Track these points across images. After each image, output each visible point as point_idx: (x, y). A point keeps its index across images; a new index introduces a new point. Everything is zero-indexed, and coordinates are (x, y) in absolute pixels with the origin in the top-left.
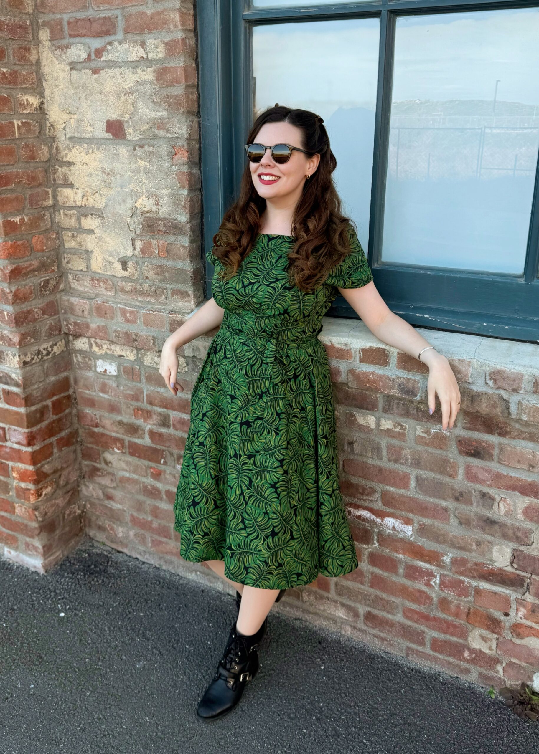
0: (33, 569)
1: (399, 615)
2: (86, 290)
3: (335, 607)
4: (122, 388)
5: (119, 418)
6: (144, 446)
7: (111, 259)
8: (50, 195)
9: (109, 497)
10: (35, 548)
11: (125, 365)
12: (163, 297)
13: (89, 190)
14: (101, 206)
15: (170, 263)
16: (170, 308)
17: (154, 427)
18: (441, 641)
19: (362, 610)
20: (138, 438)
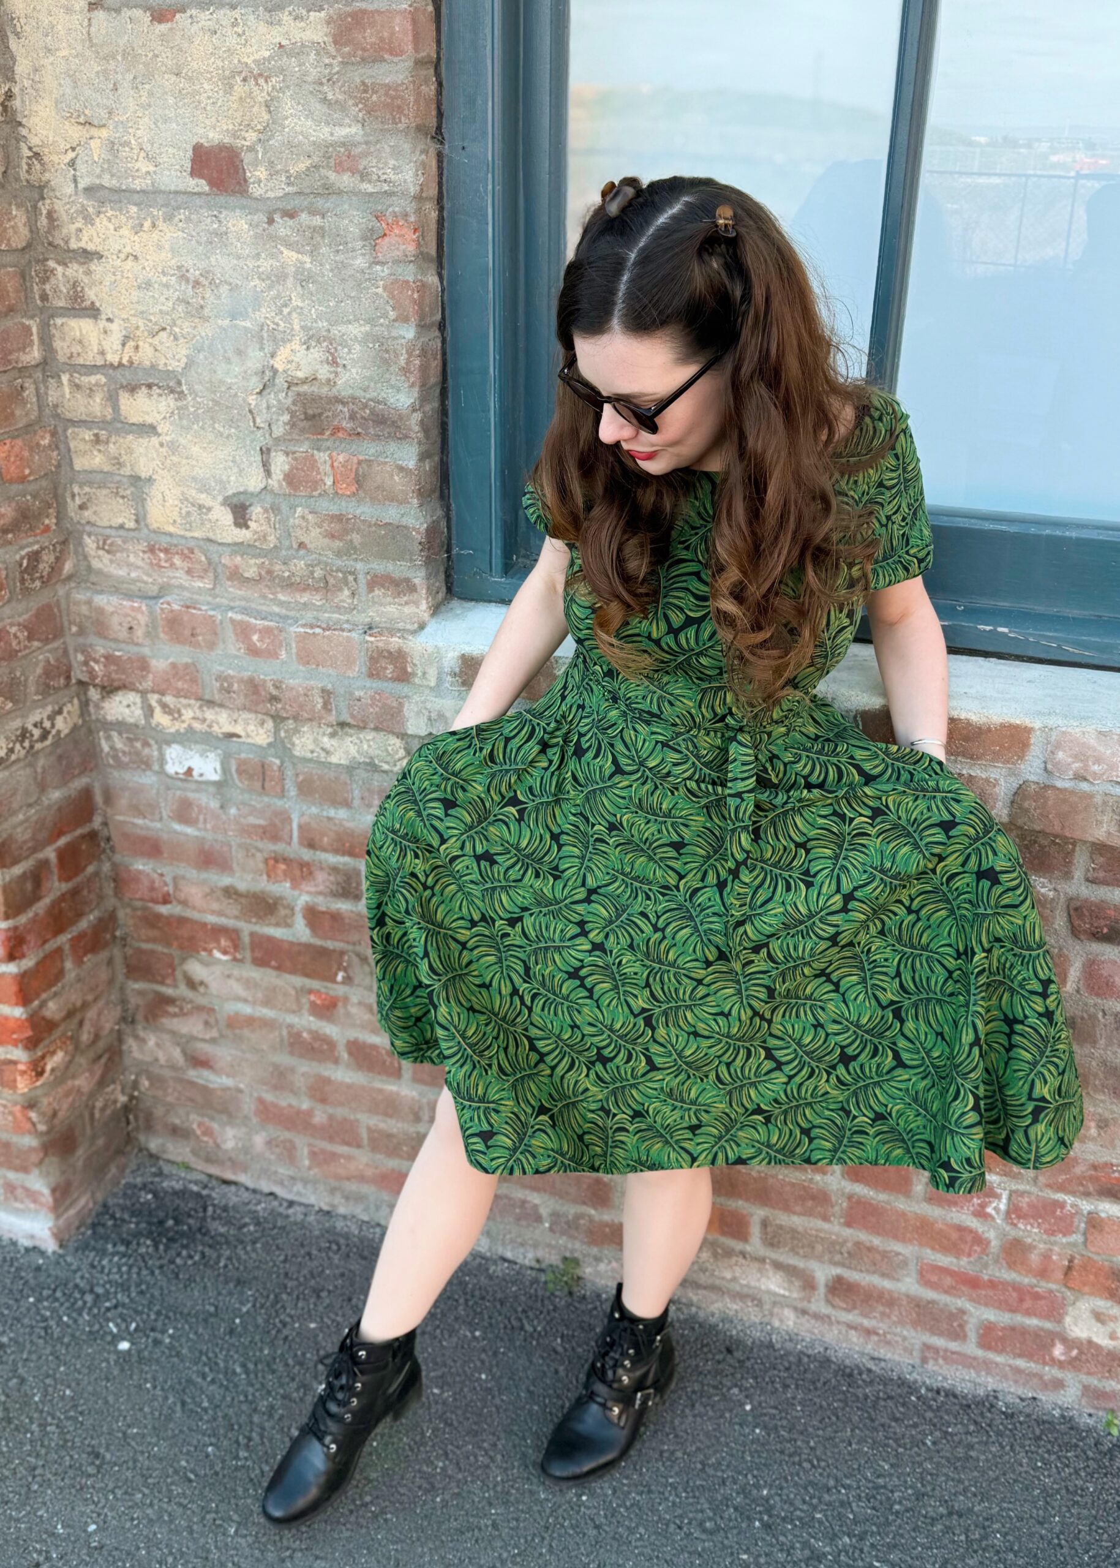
0: (27, 1243)
1: (908, 1280)
2: (133, 575)
3: (760, 1270)
4: (233, 811)
5: (226, 881)
6: (292, 944)
7: (203, 498)
8: (35, 337)
9: (200, 1062)
10: (33, 1196)
11: (243, 756)
12: (346, 592)
13: (141, 324)
14: (176, 365)
15: (365, 511)
16: (363, 618)
17: (320, 900)
18: (1003, 1329)
19: (823, 1273)
20: (277, 925)
